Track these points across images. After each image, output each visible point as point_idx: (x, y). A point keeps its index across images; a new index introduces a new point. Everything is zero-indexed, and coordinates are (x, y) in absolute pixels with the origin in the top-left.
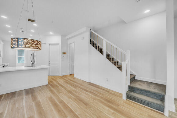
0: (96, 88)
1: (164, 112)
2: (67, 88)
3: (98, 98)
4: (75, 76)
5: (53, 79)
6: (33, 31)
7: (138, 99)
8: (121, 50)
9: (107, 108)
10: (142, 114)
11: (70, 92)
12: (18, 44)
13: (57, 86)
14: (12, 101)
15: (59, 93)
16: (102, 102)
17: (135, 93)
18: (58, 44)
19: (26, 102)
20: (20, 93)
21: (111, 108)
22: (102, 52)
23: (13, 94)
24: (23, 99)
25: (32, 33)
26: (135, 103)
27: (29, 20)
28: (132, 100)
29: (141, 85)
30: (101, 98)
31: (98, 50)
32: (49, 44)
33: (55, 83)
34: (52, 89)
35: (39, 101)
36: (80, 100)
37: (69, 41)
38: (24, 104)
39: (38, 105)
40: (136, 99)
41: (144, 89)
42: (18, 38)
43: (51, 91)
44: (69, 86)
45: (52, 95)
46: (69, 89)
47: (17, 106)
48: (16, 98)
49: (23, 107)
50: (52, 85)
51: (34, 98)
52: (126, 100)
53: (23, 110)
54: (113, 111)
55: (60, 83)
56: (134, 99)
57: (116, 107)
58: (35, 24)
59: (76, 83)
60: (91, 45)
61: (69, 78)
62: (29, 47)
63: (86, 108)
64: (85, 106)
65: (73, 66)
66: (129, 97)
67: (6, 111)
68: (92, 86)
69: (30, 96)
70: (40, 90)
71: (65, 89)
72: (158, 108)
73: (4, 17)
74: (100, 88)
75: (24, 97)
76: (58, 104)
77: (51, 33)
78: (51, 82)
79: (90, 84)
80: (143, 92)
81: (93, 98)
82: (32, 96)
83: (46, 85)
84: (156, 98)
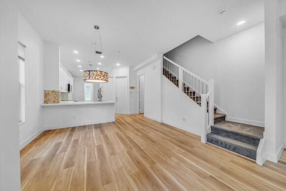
0: (169, 129)
1: (255, 160)
2: (135, 126)
3: (169, 138)
4: (145, 115)
5: (120, 117)
6: (100, 64)
7: (221, 143)
8: (202, 80)
9: (178, 148)
10: (221, 158)
11: (138, 130)
12: (90, 76)
13: (124, 124)
14: (84, 132)
15: (126, 130)
16: (173, 142)
17: (219, 136)
18: (126, 77)
19: (95, 134)
20: (90, 127)
21: (183, 148)
22: (177, 84)
23: (85, 127)
24: (92, 131)
25: (99, 66)
26: (217, 148)
27: (97, 52)
28: (214, 144)
29: (230, 127)
30: (174, 138)
31: (173, 82)
32: (116, 78)
33: (122, 120)
34: (119, 126)
35: (107, 135)
36: (147, 138)
37: (139, 73)
38: (94, 135)
39: (106, 137)
40: (219, 143)
41: (232, 130)
42: (89, 71)
43: (118, 128)
44: (137, 124)
45: (119, 131)
46: (137, 127)
47: (88, 136)
48: (87, 130)
49: (93, 137)
50: (119, 123)
51: (103, 132)
52: (206, 143)
53: (93, 139)
54: (184, 151)
55: (127, 121)
56: (216, 142)
57: (189, 149)
58: (102, 56)
59: (146, 122)
60: (164, 76)
61: (138, 117)
62: (98, 79)
63: (153, 145)
64: (153, 143)
65: (143, 103)
66: (210, 140)
67: (81, 138)
68: (164, 127)
69: (99, 129)
70: (107, 126)
71: (133, 127)
72: (248, 155)
73: (76, 52)
74: (174, 129)
75: (94, 130)
76: (124, 138)
77: (118, 64)
78: (119, 119)
79: (162, 124)
80: (231, 134)
81: (163, 138)
82: (100, 130)
83: (113, 122)
84: (248, 142)
